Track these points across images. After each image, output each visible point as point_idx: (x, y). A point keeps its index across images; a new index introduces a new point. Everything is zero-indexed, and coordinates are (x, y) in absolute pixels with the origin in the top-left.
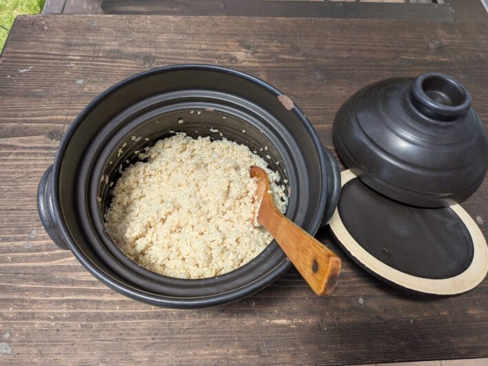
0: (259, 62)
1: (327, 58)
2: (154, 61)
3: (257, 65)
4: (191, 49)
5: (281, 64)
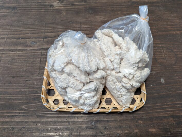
1: (96, 3)
2: (16, 9)
3: (62, 8)
4: (34, 3)
5: (74, 7)
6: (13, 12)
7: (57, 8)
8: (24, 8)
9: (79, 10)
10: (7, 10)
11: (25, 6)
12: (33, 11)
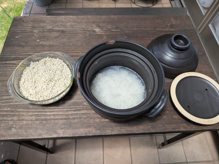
0: (104, 32)
1: (129, 30)
2: (65, 33)
3: (103, 33)
4: (79, 28)
5: (112, 33)
6: (62, 34)
7: (98, 33)
8: (71, 32)
9: (116, 36)
10: (57, 33)
11: (72, 30)
12: (79, 35)
